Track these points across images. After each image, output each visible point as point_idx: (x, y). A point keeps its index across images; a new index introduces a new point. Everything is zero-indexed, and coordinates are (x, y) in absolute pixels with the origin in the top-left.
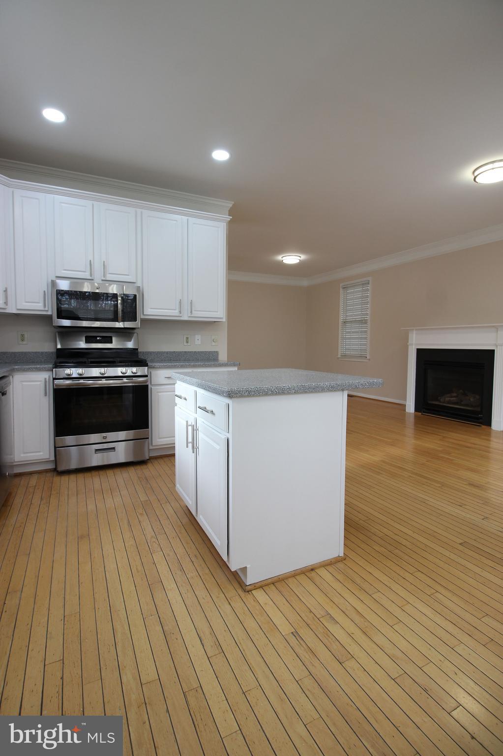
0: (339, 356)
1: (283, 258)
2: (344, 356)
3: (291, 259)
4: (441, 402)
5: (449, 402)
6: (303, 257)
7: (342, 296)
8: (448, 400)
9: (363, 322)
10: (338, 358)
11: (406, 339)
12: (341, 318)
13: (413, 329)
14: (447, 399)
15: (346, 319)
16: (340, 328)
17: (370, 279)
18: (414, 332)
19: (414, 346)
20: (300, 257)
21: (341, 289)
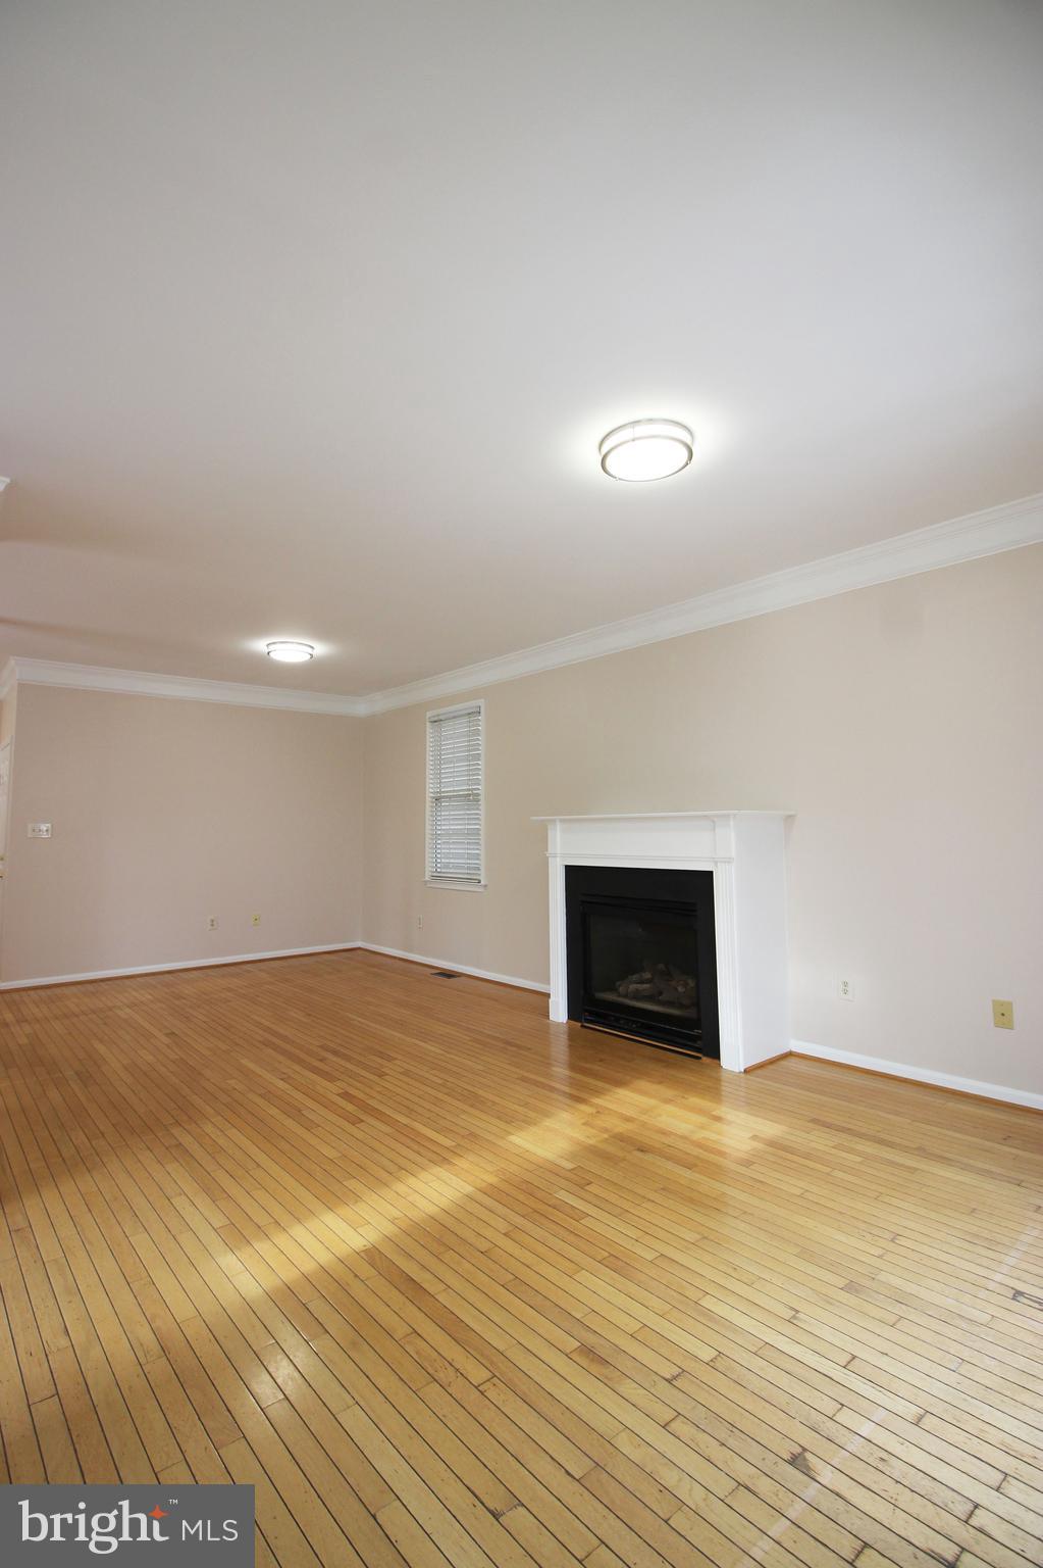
0: (427, 879)
1: (272, 648)
2: (436, 877)
3: (290, 650)
4: (619, 996)
5: (637, 996)
6: (321, 649)
7: (429, 739)
8: (633, 991)
9: (471, 798)
10: (426, 882)
11: (544, 841)
12: (430, 789)
13: (554, 821)
14: (633, 987)
15: (440, 792)
16: (428, 813)
17: (481, 702)
18: (559, 826)
19: (558, 859)
20: (312, 648)
21: (428, 724)
